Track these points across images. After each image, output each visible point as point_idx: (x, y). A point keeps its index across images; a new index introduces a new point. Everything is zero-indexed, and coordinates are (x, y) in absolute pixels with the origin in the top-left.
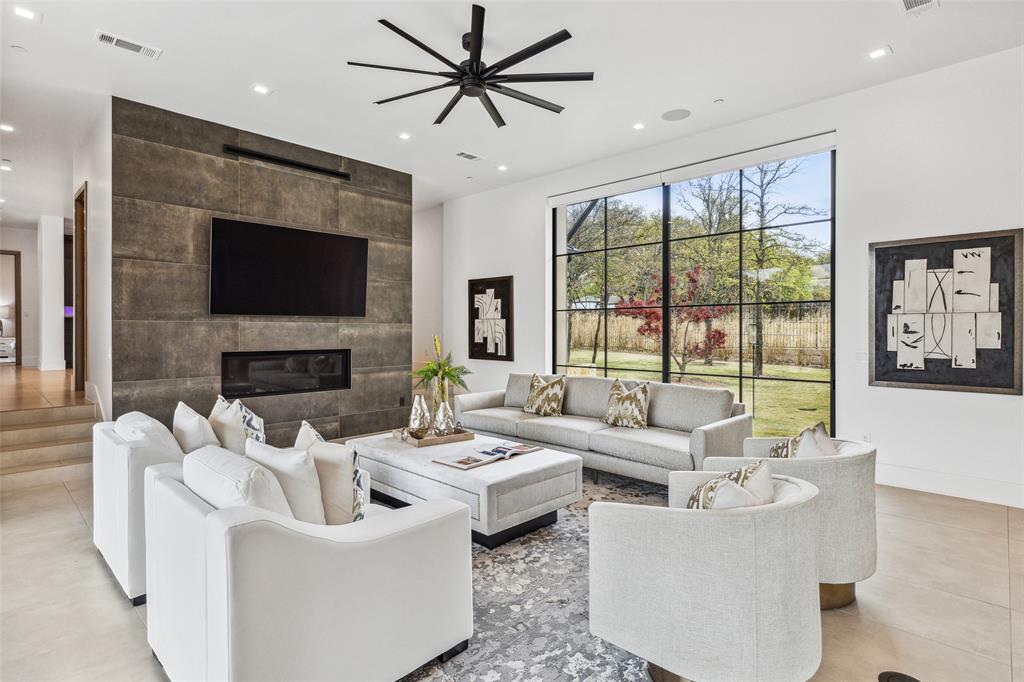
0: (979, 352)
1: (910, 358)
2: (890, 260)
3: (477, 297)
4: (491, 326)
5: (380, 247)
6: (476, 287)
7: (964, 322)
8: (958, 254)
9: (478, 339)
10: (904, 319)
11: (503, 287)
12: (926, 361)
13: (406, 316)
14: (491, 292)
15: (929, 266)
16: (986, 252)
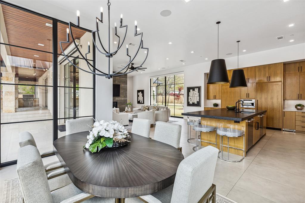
0: (197, 102)
1: (191, 103)
2: (189, 89)
3: (139, 93)
4: (141, 98)
5: (122, 85)
6: (138, 91)
7: (196, 98)
8: (195, 89)
9: (139, 100)
10: (190, 97)
11: (142, 91)
12: (192, 103)
13: (126, 96)
14: (141, 92)
15: (193, 91)
16: (198, 89)
